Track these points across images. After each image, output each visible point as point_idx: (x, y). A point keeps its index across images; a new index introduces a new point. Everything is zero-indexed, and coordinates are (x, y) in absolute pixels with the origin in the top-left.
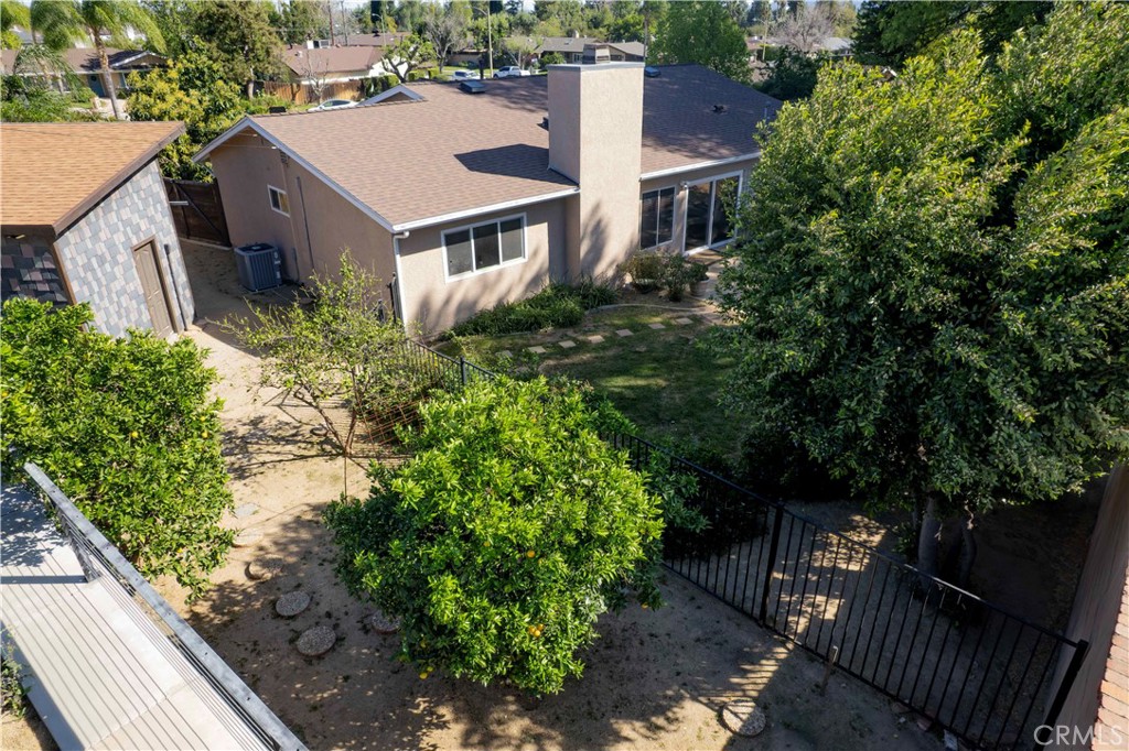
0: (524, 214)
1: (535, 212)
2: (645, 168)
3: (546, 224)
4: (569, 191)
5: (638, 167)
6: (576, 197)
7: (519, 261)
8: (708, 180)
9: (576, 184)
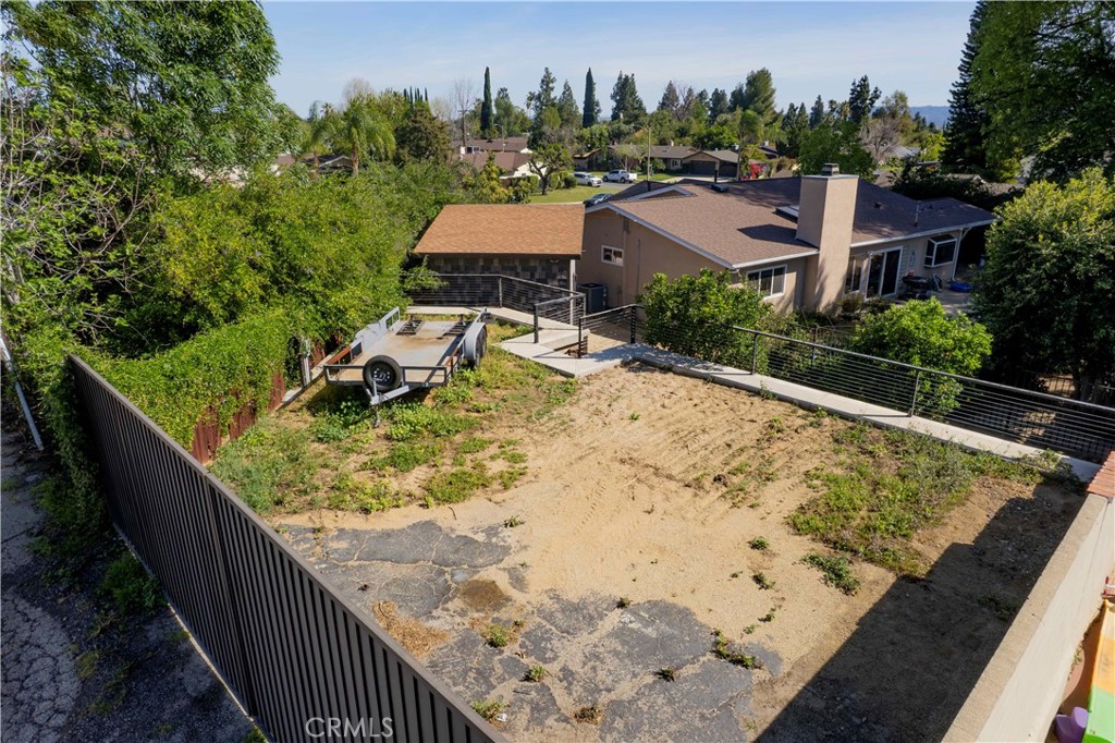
0: (786, 266)
1: (792, 264)
2: (853, 241)
3: (795, 274)
4: (813, 252)
5: (850, 240)
6: (817, 256)
7: (780, 295)
8: (882, 251)
9: (818, 248)
